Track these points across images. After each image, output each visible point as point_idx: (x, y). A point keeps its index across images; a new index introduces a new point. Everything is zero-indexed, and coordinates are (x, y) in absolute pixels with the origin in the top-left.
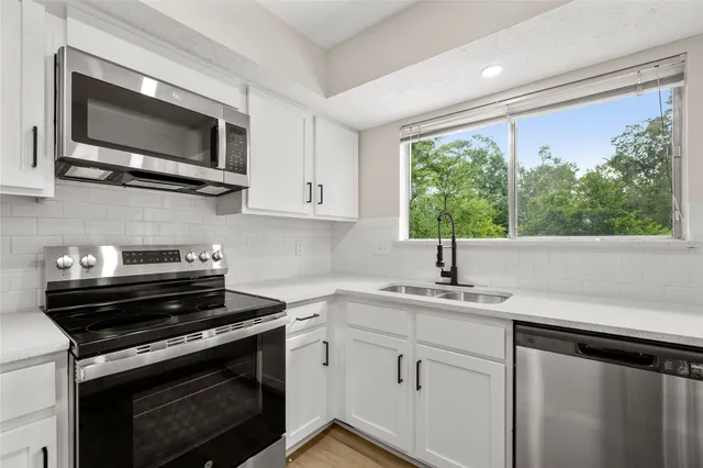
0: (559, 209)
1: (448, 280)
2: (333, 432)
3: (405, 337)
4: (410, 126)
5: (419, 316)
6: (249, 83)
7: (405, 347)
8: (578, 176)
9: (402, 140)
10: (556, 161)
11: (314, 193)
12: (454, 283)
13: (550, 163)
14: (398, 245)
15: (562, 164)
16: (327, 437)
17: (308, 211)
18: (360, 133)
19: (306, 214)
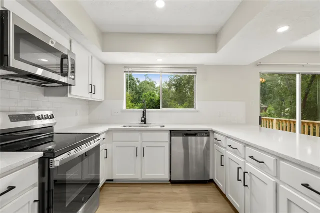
0: (153, 98)
1: (143, 122)
2: (105, 185)
3: (138, 141)
4: (129, 67)
5: (143, 133)
6: (71, 38)
7: (138, 145)
8: (156, 86)
9: (125, 72)
10: (150, 80)
11: (92, 89)
12: (145, 123)
13: (148, 80)
14: (123, 111)
15: (151, 81)
16: (104, 188)
17: (88, 97)
18: (105, 64)
19: (88, 98)
